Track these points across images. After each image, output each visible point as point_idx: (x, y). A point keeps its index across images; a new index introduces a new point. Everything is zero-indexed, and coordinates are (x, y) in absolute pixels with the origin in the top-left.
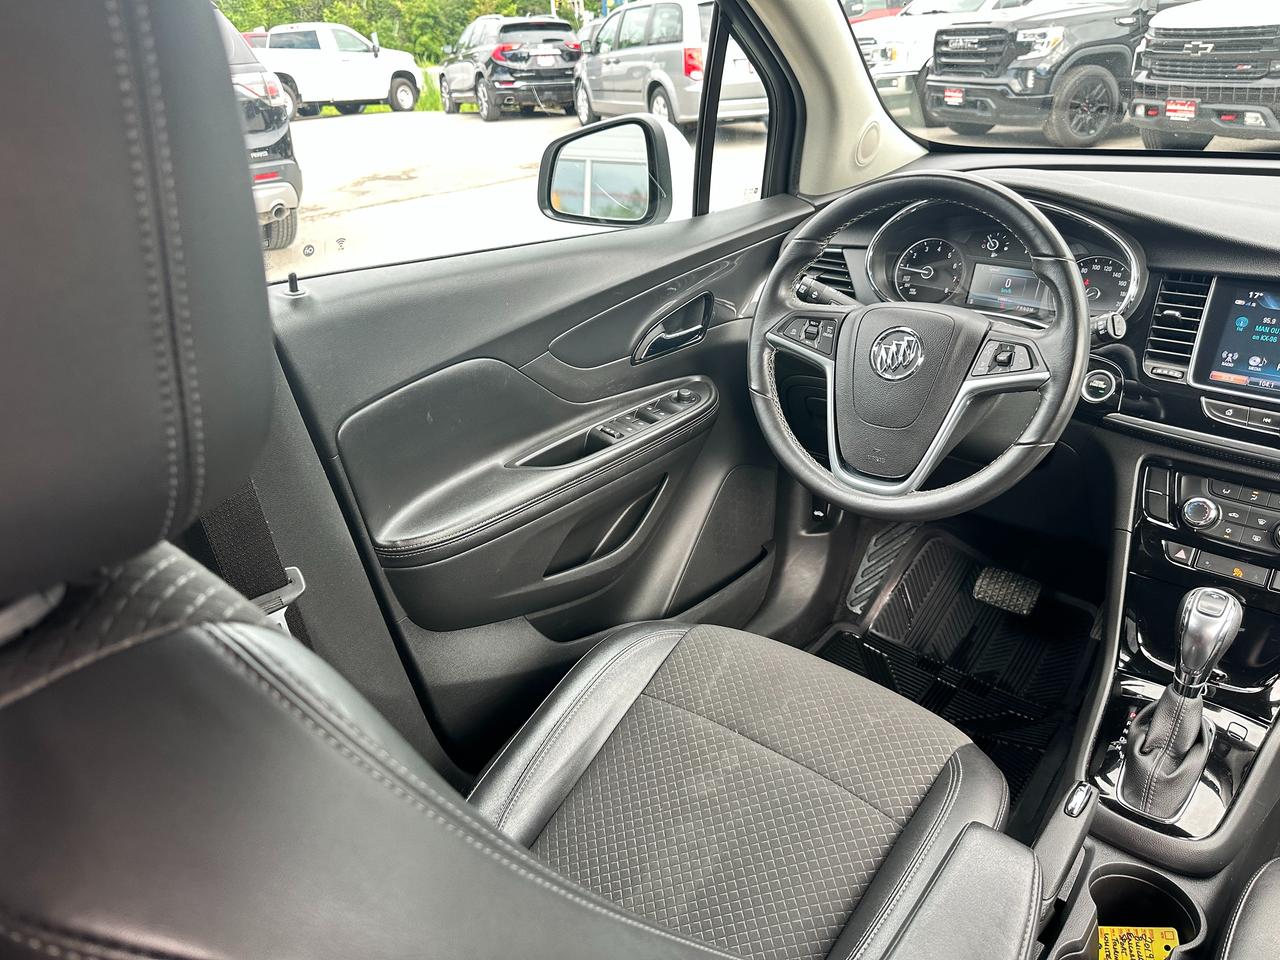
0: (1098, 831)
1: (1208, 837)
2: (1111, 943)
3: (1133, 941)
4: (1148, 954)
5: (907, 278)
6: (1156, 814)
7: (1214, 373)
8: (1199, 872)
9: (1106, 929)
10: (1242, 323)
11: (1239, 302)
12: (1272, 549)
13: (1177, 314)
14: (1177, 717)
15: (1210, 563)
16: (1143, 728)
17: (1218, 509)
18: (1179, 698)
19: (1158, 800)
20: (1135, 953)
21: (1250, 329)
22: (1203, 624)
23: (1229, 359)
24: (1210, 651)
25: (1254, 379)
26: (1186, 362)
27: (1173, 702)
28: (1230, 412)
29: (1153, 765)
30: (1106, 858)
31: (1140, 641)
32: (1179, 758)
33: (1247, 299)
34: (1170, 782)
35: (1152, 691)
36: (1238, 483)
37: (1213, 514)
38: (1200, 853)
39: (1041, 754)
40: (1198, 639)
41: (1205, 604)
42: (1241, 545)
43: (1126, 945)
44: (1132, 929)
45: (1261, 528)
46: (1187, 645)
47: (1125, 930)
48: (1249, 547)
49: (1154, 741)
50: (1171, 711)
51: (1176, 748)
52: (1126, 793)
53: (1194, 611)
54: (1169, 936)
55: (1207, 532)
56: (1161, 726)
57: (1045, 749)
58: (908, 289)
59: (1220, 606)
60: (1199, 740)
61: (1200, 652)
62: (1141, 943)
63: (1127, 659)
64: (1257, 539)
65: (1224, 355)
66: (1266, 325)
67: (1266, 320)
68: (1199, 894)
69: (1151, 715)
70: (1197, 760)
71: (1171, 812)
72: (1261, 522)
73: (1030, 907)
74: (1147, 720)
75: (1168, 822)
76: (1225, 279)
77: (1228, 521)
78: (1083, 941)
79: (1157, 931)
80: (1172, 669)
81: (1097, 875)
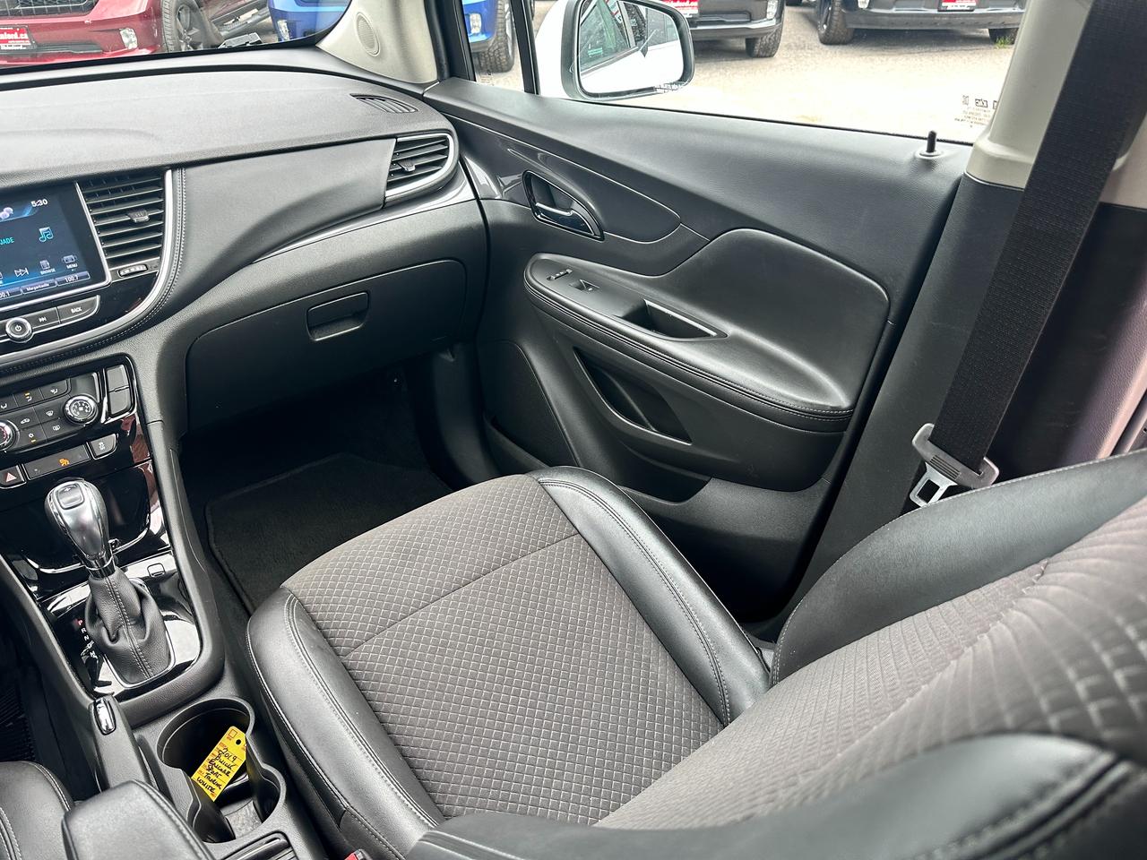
0: (137, 721)
1: (201, 652)
2: (206, 781)
3: (217, 763)
4: (231, 759)
6: (160, 671)
8: (213, 680)
9: (195, 776)
12: (73, 429)
14: (114, 595)
15: (37, 469)
16: (97, 624)
17: (8, 424)
18: (104, 581)
19: (152, 661)
20: (224, 768)
22: (76, 517)
24: (97, 531)
27: (102, 588)
29: (128, 642)
30: (153, 735)
31: (36, 566)
32: (140, 620)
34: (149, 642)
35: (79, 593)
36: (9, 394)
37: (8, 430)
38: (205, 666)
39: (25, 719)
40: (82, 528)
41: (65, 500)
42: (49, 440)
43: (215, 770)
44: (210, 757)
45: (53, 419)
46: (78, 539)
47: (206, 763)
48: (57, 438)
49: (114, 624)
50: (106, 595)
51: (132, 616)
52: (127, 677)
53: (63, 512)
54: (233, 734)
55: (15, 447)
56: (109, 611)
57: (23, 713)
59: (77, 494)
60: (141, 597)
61: (91, 537)
62: (223, 758)
63: (34, 589)
64: (57, 428)
68: (225, 691)
69: (94, 607)
70: (152, 610)
71: (167, 660)
72: (50, 414)
74: (96, 616)
75: (170, 668)
77: (25, 428)
78: (195, 800)
79: (224, 740)
80: (77, 566)
81: (160, 750)
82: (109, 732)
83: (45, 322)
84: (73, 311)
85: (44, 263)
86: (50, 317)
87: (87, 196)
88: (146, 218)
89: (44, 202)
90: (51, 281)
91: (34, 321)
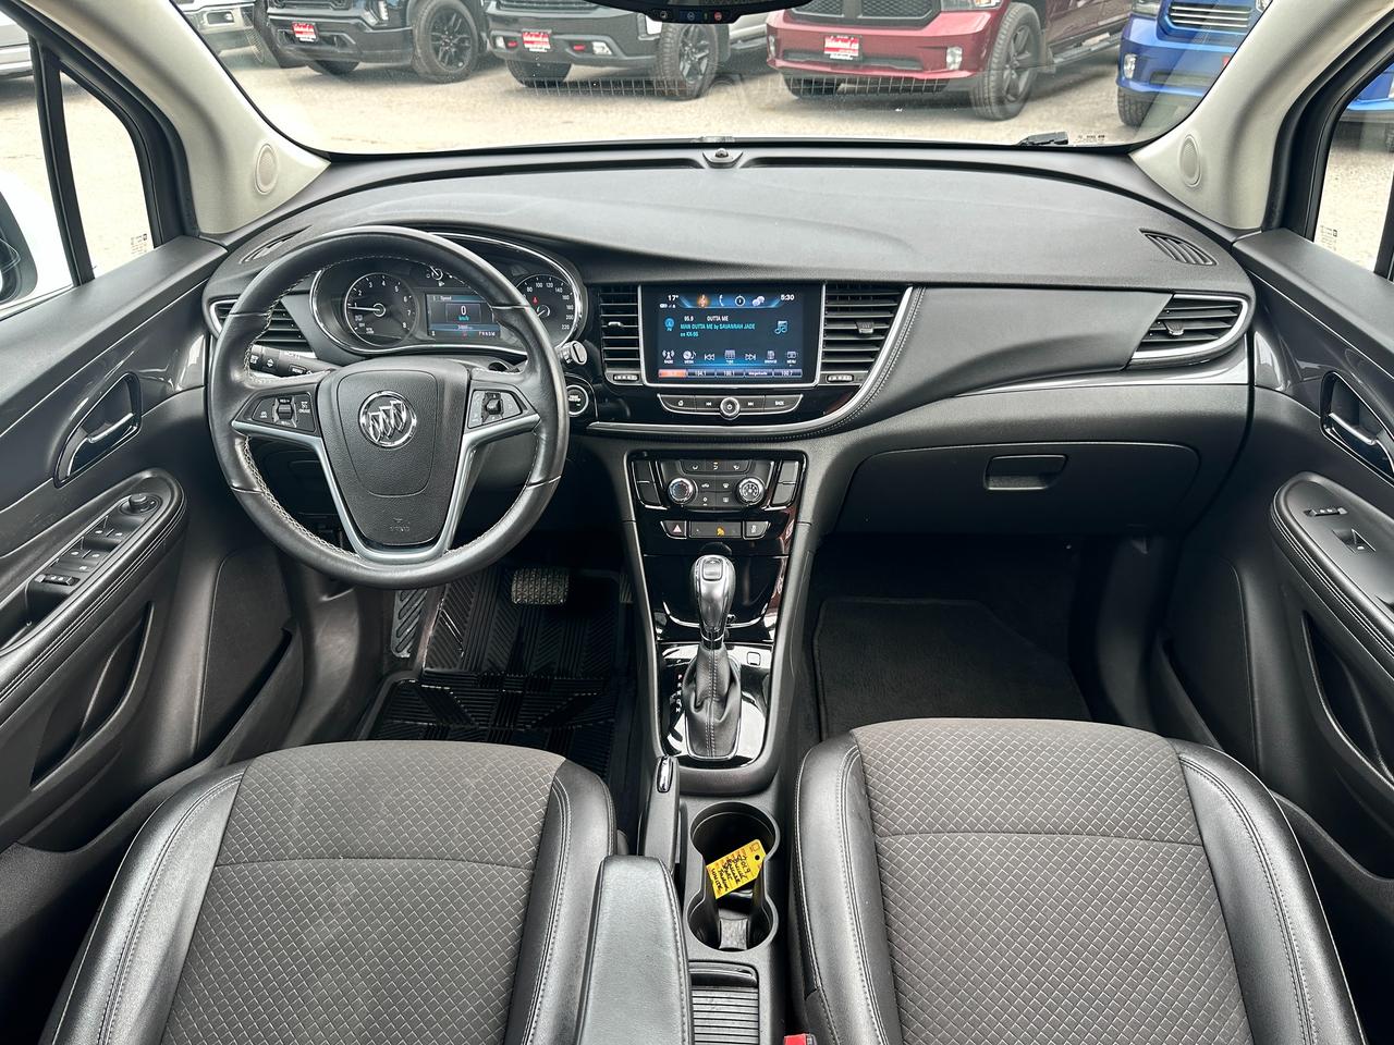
0: (688, 789)
1: (759, 756)
2: (718, 876)
3: (733, 865)
4: (746, 869)
5: (359, 318)
6: (719, 755)
7: (661, 371)
8: (758, 788)
9: (712, 866)
10: (670, 323)
11: (663, 306)
12: (738, 505)
13: (619, 324)
14: (713, 669)
15: (700, 530)
16: (691, 686)
17: (692, 483)
18: (710, 653)
19: (720, 743)
20: (737, 874)
21: (676, 328)
22: (711, 589)
23: (669, 357)
24: (721, 607)
25: (690, 371)
26: (636, 365)
27: (706, 658)
28: (681, 403)
29: (706, 716)
30: (696, 808)
31: (668, 612)
32: (723, 701)
33: (669, 303)
34: (723, 726)
35: (687, 652)
36: (702, 459)
37: (691, 489)
38: (758, 772)
39: (612, 723)
40: (711, 600)
41: (708, 570)
42: (717, 509)
43: (729, 871)
44: (729, 856)
45: (726, 491)
46: (704, 607)
47: (724, 859)
48: (723, 509)
49: (702, 694)
50: (707, 665)
51: (719, 695)
52: (695, 746)
53: (702, 580)
54: (756, 847)
55: (691, 505)
56: (703, 680)
57: (613, 717)
58: (364, 329)
59: (717, 569)
60: (732, 680)
61: (715, 608)
62: (739, 864)
63: (659, 631)
64: (726, 500)
65: (664, 354)
66: (687, 323)
67: (686, 318)
68: (764, 804)
69: (694, 670)
70: (737, 692)
71: (730, 747)
72: (726, 486)
73: (672, 911)
74: (692, 679)
75: (730, 757)
76: (647, 286)
77: (702, 491)
78: (702, 890)
79: (746, 848)
80: (696, 625)
81: (694, 826)
82: (662, 791)
83: (751, 407)
84: (777, 403)
85: (771, 353)
86: (758, 404)
87: (829, 298)
88: (871, 331)
89: (791, 297)
90: (770, 370)
91: (744, 404)
